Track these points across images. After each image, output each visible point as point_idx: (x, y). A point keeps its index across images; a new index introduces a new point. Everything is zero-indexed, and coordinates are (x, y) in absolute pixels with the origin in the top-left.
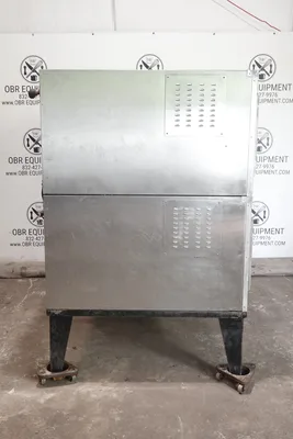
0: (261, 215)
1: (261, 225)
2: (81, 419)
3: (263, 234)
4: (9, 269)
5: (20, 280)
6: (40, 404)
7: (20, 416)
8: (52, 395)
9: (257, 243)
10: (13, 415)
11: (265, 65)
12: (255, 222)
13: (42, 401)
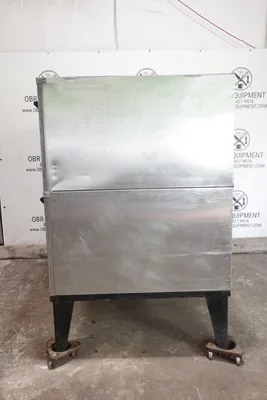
0: (241, 201)
1: (241, 210)
2: (108, 392)
3: (242, 218)
4: (31, 250)
5: (39, 261)
6: (69, 377)
7: (53, 390)
8: (79, 368)
9: (238, 226)
10: (45, 389)
11: (244, 76)
12: (236, 208)
13: (71, 375)
